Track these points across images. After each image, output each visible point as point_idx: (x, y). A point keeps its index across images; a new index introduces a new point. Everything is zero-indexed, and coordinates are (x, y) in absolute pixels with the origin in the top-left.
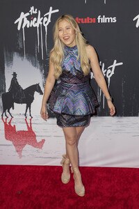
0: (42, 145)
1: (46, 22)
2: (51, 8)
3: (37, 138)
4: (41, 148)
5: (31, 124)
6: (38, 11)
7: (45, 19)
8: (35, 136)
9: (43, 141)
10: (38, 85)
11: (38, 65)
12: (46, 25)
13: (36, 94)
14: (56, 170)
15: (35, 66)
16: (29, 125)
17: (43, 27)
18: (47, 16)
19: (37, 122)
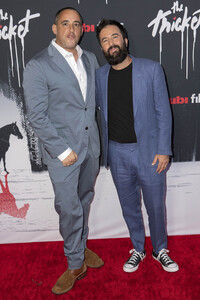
0: (25, 213)
1: (22, 33)
2: (28, 11)
3: (16, 202)
4: (24, 216)
5: (6, 182)
6: (8, 16)
7: (21, 28)
8: (14, 200)
9: (27, 207)
10: (14, 124)
11: (13, 95)
12: (22, 37)
13: (13, 138)
14: (47, 247)
15: (9, 97)
16: (4, 184)
17: (19, 40)
18: (23, 24)
19: (15, 179)
